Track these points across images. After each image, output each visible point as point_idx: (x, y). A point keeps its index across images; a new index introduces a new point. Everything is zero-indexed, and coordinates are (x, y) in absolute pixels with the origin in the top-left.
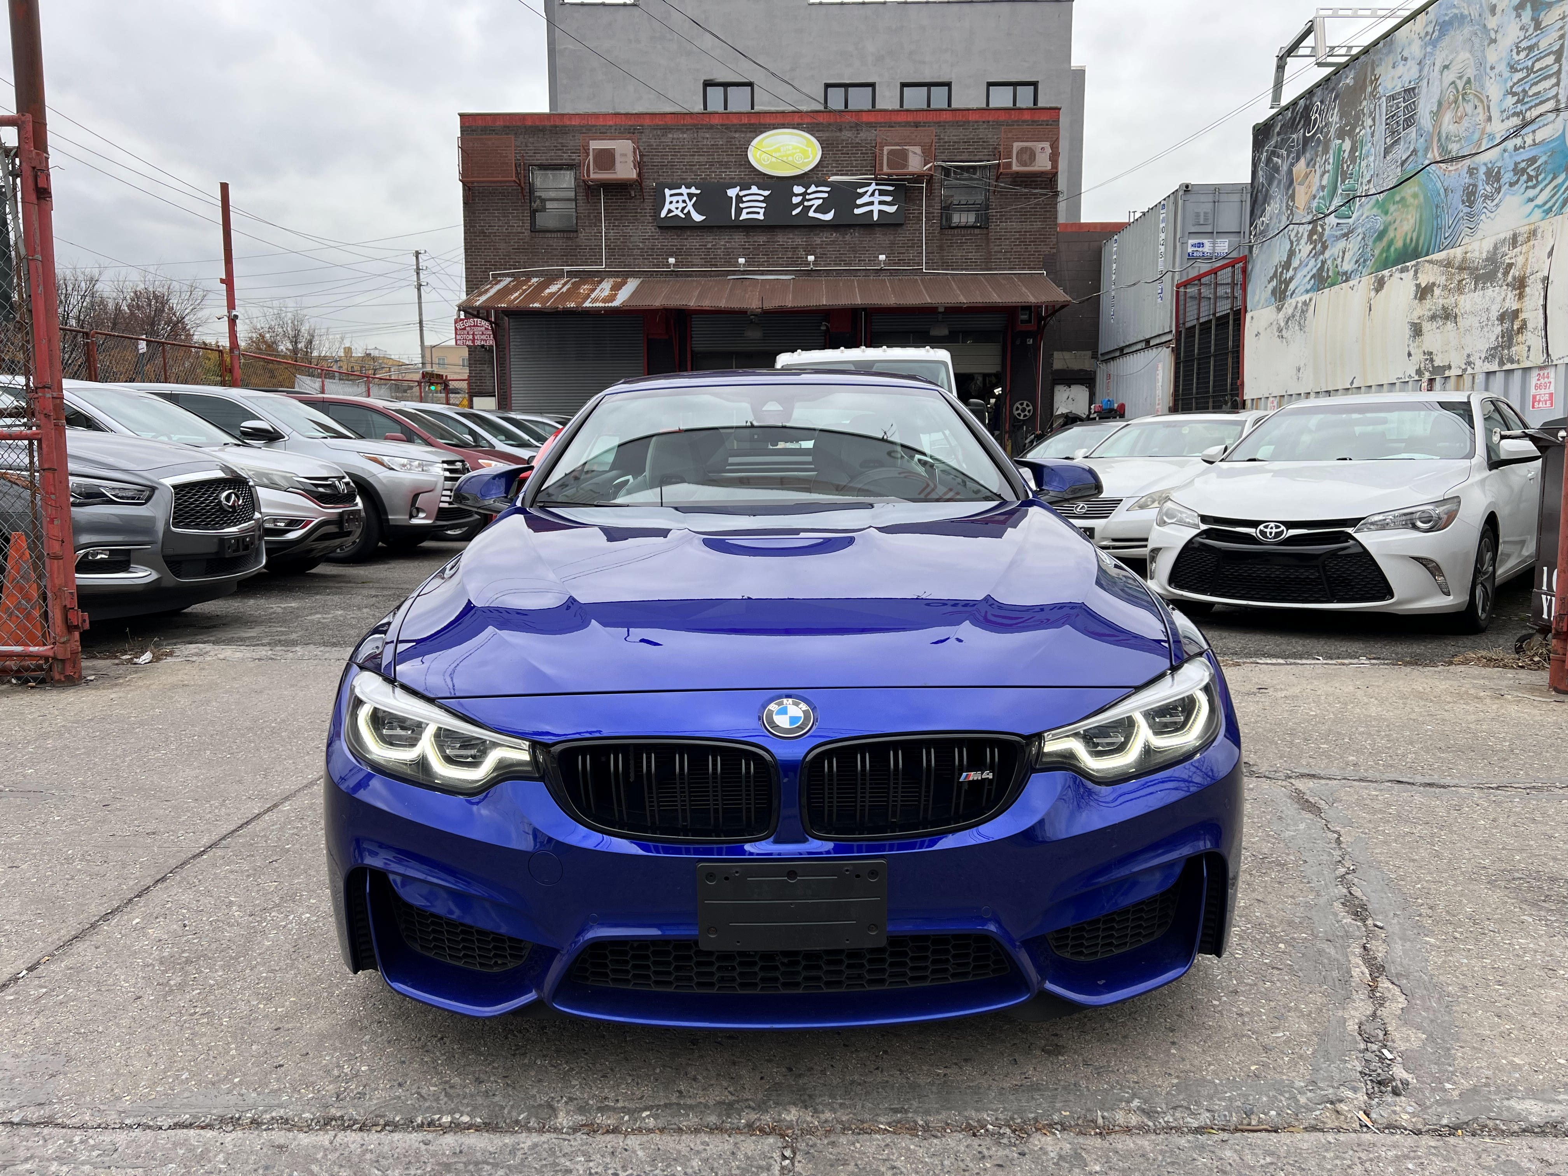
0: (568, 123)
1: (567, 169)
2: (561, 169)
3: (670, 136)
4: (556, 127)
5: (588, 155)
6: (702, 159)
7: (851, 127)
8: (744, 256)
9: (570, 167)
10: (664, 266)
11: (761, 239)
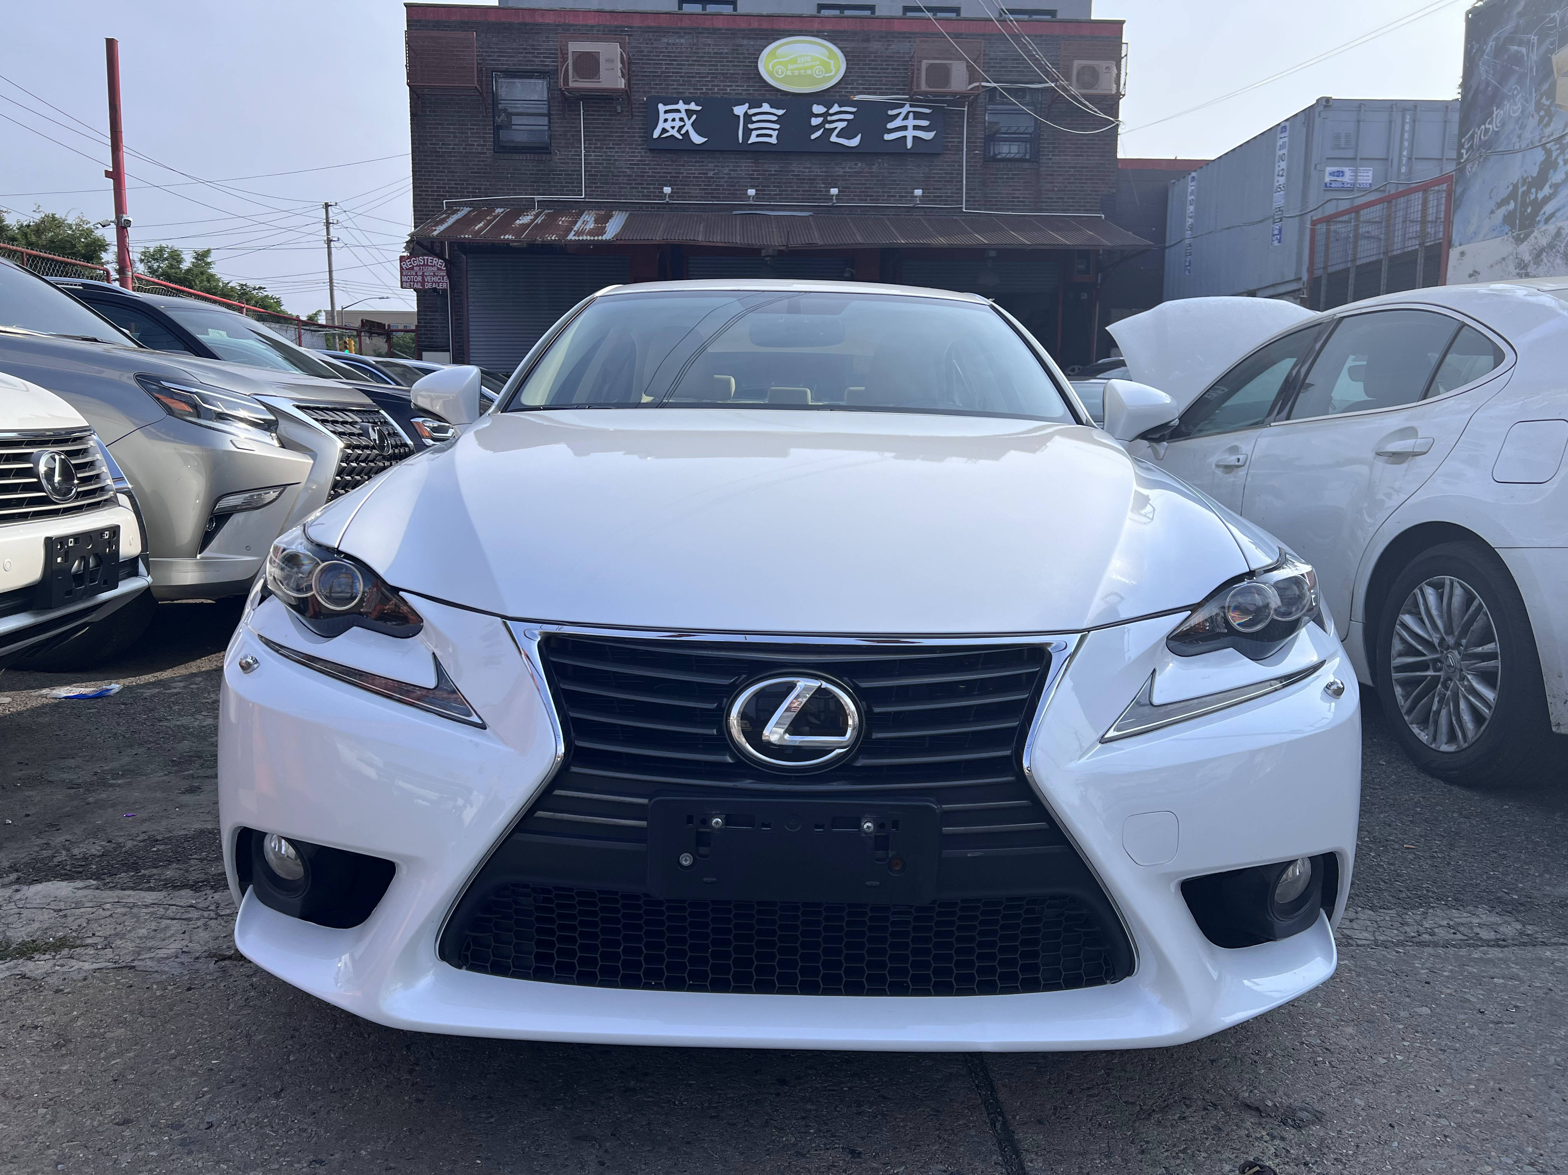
0: (540, 20)
1: (538, 78)
2: (531, 77)
3: (665, 40)
4: (526, 24)
5: (565, 59)
6: (704, 70)
7: (881, 37)
8: (752, 187)
9: (541, 74)
10: (656, 197)
11: (773, 168)
